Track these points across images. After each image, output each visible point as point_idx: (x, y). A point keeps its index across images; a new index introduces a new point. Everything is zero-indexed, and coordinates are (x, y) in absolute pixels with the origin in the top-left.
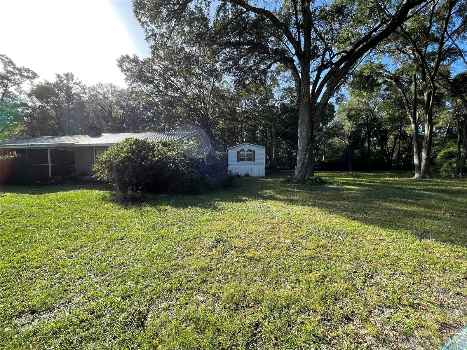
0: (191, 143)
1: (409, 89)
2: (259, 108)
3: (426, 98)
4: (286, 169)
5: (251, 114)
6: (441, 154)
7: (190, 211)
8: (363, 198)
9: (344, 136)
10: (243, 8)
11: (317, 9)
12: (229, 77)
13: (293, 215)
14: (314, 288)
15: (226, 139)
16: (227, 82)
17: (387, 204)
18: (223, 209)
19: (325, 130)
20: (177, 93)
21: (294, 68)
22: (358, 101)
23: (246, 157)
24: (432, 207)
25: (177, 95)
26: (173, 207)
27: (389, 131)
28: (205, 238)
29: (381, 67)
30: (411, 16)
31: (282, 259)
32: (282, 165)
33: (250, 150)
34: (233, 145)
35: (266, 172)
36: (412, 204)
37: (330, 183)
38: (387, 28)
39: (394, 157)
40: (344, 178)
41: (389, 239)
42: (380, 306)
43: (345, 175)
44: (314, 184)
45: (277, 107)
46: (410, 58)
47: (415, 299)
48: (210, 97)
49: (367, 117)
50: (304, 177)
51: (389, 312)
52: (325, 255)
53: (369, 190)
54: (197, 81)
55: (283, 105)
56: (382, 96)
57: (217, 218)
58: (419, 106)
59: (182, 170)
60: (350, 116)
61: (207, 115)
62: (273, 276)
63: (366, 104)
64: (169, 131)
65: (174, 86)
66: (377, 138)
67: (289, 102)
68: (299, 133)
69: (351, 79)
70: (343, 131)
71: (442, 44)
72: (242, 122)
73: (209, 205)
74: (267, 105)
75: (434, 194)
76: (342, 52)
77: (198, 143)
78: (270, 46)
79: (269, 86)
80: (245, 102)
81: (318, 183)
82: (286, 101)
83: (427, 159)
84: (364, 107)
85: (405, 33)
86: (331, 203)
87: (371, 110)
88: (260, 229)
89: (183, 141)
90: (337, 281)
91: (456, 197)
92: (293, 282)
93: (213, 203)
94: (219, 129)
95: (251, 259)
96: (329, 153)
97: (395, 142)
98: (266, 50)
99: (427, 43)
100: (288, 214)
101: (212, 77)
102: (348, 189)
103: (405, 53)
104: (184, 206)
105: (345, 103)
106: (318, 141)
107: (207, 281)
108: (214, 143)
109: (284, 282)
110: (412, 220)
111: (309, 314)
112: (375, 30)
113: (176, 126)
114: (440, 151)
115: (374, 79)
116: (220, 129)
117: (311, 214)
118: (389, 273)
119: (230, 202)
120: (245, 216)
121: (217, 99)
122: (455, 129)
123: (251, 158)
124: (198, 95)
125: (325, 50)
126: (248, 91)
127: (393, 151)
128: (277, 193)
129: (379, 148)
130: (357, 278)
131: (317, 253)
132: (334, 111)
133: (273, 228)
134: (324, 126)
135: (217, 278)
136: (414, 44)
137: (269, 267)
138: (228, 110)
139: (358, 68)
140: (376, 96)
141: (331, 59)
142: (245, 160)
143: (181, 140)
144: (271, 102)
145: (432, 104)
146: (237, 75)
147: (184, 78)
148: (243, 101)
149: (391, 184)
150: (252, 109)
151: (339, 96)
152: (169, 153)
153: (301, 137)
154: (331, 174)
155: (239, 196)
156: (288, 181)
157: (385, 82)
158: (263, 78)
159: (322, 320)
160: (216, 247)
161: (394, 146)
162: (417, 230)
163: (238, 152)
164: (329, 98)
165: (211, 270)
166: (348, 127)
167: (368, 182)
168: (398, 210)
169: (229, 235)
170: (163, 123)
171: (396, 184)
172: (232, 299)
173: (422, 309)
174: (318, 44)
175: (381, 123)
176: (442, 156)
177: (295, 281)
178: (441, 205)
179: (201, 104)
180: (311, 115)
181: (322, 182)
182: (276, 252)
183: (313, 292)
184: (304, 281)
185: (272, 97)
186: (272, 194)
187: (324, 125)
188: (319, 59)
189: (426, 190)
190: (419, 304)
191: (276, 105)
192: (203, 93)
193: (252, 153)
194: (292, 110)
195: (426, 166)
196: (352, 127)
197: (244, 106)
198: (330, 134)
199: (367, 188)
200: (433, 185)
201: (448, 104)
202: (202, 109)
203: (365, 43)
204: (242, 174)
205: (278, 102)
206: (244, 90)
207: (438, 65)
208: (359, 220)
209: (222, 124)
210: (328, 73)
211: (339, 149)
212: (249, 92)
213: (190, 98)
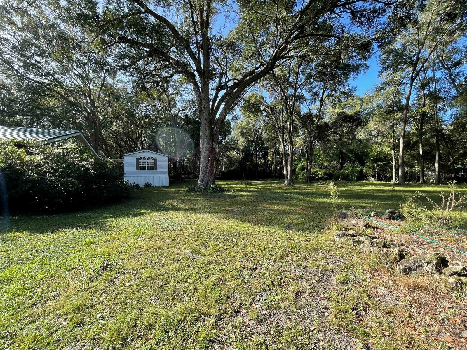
0: (68, 145)
1: (280, 118)
2: (161, 114)
3: (289, 126)
4: (190, 178)
5: (153, 120)
6: (299, 167)
7: (64, 235)
8: (252, 202)
9: (239, 150)
10: (141, 8)
11: (214, 37)
12: (125, 76)
13: (195, 224)
14: (210, 293)
15: (123, 144)
16: (123, 81)
17: (268, 206)
18: (114, 227)
19: (224, 143)
20: (46, 79)
21: (195, 83)
22: (248, 122)
23: (147, 166)
24: (293, 205)
25: (46, 81)
26: (32, 233)
27: (269, 148)
28: (84, 267)
29: (262, 98)
30: (278, 66)
31: (181, 271)
32: (187, 174)
33: (152, 158)
34: (131, 152)
35: (169, 181)
36: (283, 204)
37: (229, 191)
38: (264, 69)
39: (273, 168)
40: (239, 186)
41: (268, 234)
42: (260, 292)
43: (240, 183)
44: (215, 192)
45: (180, 117)
46: (279, 96)
47: (282, 279)
48: (99, 93)
49: (255, 135)
50: (207, 186)
51: (265, 295)
52: (221, 258)
53: (256, 195)
54: (80, 71)
55: (186, 116)
56: (263, 120)
57: (105, 238)
58: (285, 131)
59: (51, 181)
60: (243, 133)
61: (95, 114)
62: (171, 291)
63: (253, 125)
64: (32, 127)
65: (41, 69)
66: (262, 153)
67: (192, 114)
68: (201, 145)
69: (242, 103)
70: (238, 146)
71: (295, 91)
72: (142, 127)
73: (94, 224)
74: (170, 113)
75: (295, 196)
76: (234, 79)
77: (80, 146)
78: (172, 55)
79: (171, 94)
80: (146, 106)
81: (219, 191)
82: (189, 112)
83: (291, 170)
84: (252, 128)
85: (275, 76)
86: (228, 208)
87: (256, 130)
88: (159, 243)
89: (54, 143)
90: (230, 280)
91: (306, 197)
92: (191, 293)
93: (100, 221)
94: (112, 132)
95: (147, 279)
96: (228, 164)
97: (273, 157)
98: (167, 58)
99: (287, 87)
100: (190, 224)
101: (102, 70)
102: (242, 195)
103: (276, 91)
104: (54, 228)
105: (239, 122)
106: (219, 153)
107: (83, 323)
108: (106, 147)
109: (182, 294)
110: (282, 217)
111: (204, 320)
112: (257, 69)
113: (45, 122)
114: (298, 165)
115: (258, 106)
116: (114, 131)
117: (211, 220)
118: (267, 262)
119: (124, 217)
120: (142, 231)
121: (109, 97)
122: (305, 150)
123: (153, 167)
124: (81, 88)
125: (222, 74)
126: (148, 95)
127: (272, 163)
128: (180, 203)
129: (263, 161)
130: (245, 273)
131: (214, 258)
132: (231, 128)
133: (173, 240)
134: (223, 140)
135: (99, 316)
136: (281, 86)
137: (167, 283)
138: (124, 112)
139: (246, 96)
140: (260, 120)
141: (227, 82)
142: (145, 169)
143: (53, 141)
144: (174, 111)
145: (292, 131)
146: (136, 77)
147: (57, 62)
148: (143, 105)
149: (271, 189)
150: (153, 115)
151: (234, 115)
152: (27, 158)
153: (203, 148)
154: (229, 182)
155: (137, 209)
156: (192, 190)
157: (265, 110)
158: (165, 85)
159: (216, 321)
160: (100, 275)
161: (273, 160)
162: (285, 224)
163: (137, 160)
164: (225, 116)
165: (92, 307)
166: (242, 143)
167: (256, 188)
168: (274, 210)
169: (121, 257)
170: (19, 115)
171: (274, 189)
172: (119, 335)
173: (286, 285)
174: (216, 67)
175: (263, 142)
176: (299, 168)
177: (193, 291)
178: (298, 204)
179: (86, 100)
180: (211, 129)
181: (221, 190)
182: (175, 265)
183: (209, 297)
184: (201, 288)
185: (175, 106)
186: (174, 205)
187: (223, 138)
188: (217, 80)
189: (291, 193)
190: (284, 282)
191: (179, 115)
192: (89, 87)
193: (153, 161)
194: (195, 122)
195: (291, 176)
196: (244, 143)
197: (144, 110)
198: (228, 147)
199: (255, 194)
200: (295, 189)
201: (301, 132)
202: (87, 105)
203: (251, 76)
204: (142, 184)
205: (182, 112)
206: (143, 93)
207: (294, 104)
208: (249, 221)
209: (117, 127)
210: (224, 94)
211: (236, 161)
212: (149, 97)
213: (69, 90)
